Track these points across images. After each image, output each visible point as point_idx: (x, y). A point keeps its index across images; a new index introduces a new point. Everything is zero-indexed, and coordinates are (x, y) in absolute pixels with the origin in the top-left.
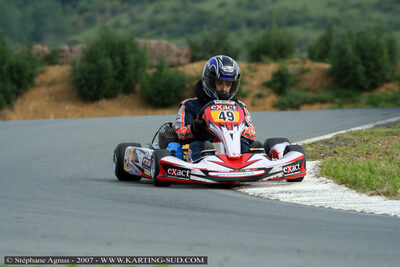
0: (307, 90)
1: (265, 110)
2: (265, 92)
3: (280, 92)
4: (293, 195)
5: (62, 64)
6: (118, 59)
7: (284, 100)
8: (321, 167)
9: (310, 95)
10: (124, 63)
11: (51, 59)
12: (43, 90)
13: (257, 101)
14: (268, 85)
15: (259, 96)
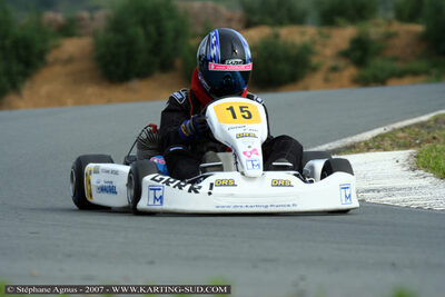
0: (396, 59)
1: (342, 86)
2: (341, 63)
3: (360, 62)
4: (382, 194)
5: (80, 36)
6: (152, 29)
7: (367, 72)
8: (417, 157)
9: (398, 66)
10: (160, 33)
11: (67, 30)
12: (58, 69)
13: (332, 76)
14: (344, 54)
15: (334, 69)
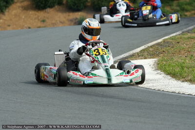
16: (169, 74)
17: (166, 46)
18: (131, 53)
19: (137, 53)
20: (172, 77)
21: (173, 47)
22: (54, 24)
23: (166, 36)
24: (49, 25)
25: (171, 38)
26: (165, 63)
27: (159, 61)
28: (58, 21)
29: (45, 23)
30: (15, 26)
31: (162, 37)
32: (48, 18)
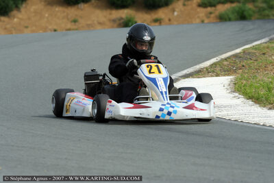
16: (250, 98)
17: (246, 59)
18: (198, 67)
19: (207, 68)
20: (255, 102)
21: (256, 60)
22: (90, 27)
23: (247, 44)
24: (83, 27)
25: (253, 48)
26: (244, 82)
27: (236, 79)
28: (95, 22)
29: (77, 24)
30: (34, 28)
31: (242, 47)
32: (81, 17)
